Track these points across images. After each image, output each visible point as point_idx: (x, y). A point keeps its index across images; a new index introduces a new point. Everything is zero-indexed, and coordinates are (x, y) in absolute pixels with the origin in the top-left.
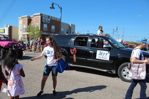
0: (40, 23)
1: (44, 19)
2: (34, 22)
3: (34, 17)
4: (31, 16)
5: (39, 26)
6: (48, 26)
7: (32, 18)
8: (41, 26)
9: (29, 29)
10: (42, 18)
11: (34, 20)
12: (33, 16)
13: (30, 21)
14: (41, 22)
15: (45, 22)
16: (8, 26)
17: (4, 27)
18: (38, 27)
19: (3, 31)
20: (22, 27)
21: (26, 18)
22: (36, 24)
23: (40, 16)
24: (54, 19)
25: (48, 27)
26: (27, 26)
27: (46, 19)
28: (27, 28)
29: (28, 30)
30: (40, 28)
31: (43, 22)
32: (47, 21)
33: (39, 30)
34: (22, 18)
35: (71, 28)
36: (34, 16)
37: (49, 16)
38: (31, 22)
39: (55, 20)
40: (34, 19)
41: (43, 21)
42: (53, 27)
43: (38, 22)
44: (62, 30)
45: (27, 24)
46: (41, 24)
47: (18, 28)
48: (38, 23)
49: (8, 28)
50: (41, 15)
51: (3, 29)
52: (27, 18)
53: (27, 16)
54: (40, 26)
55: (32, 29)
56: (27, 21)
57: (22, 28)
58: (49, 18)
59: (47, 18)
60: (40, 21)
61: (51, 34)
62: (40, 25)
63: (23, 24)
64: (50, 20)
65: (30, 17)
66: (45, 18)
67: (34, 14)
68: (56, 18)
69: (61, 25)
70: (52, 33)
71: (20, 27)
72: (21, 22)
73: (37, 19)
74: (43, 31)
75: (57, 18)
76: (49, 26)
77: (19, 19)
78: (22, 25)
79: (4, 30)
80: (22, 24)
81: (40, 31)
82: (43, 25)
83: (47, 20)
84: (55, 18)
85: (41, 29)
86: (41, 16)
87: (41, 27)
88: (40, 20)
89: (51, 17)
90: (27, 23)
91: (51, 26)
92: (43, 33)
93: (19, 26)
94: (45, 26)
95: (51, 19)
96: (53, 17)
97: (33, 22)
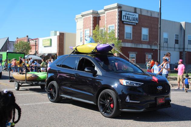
0: (117, 24)
1: (126, 16)
2: (106, 23)
3: (106, 12)
4: (99, 11)
5: (115, 30)
6: (133, 28)
7: (101, 15)
8: (119, 29)
9: (96, 37)
10: (120, 13)
11: (106, 19)
12: (103, 11)
13: (96, 20)
14: (119, 22)
15: (128, 20)
16: (58, 34)
17: (50, 36)
18: (113, 32)
19: (49, 42)
20: (83, 34)
21: (89, 15)
22: (109, 26)
23: (117, 10)
24: (146, 15)
25: (133, 32)
26: (91, 31)
27: (129, 16)
28: (91, 35)
29: (94, 39)
30: (117, 34)
31: (123, 22)
32: (131, 19)
33: (115, 39)
34: (83, 16)
35: (184, 31)
36: (106, 10)
37: (135, 9)
38: (100, 22)
39: (149, 15)
40: (106, 16)
41: (124, 20)
42: (145, 31)
43: (114, 23)
44: (165, 35)
45: (92, 28)
46: (119, 26)
47: (74, 35)
48: (114, 25)
49: (56, 36)
50: (119, 7)
51: (48, 40)
52: (91, 16)
53: (91, 11)
54: (117, 31)
55: (102, 36)
56: (92, 22)
57: (82, 36)
58: (134, 13)
59: (132, 14)
60: (117, 21)
61: (141, 45)
62: (117, 27)
63: (85, 27)
64: (137, 16)
65: (98, 13)
66: (128, 13)
67: (106, 7)
68: (152, 12)
69: (160, 25)
70: (141, 43)
71: (79, 35)
72: (80, 24)
73: (110, 16)
74: (124, 41)
75: (154, 12)
76: (137, 28)
77: (76, 17)
78: (82, 30)
79: (51, 40)
80: (82, 27)
81: (118, 39)
82: (124, 27)
83: (131, 16)
84: (148, 11)
85: (119, 36)
86: (120, 9)
87: (119, 33)
88: (117, 17)
89: (141, 10)
90: (92, 25)
91: (141, 30)
92: (123, 45)
93: (77, 31)
94: (128, 29)
95: (139, 15)
96: (144, 10)
97: (104, 22)
